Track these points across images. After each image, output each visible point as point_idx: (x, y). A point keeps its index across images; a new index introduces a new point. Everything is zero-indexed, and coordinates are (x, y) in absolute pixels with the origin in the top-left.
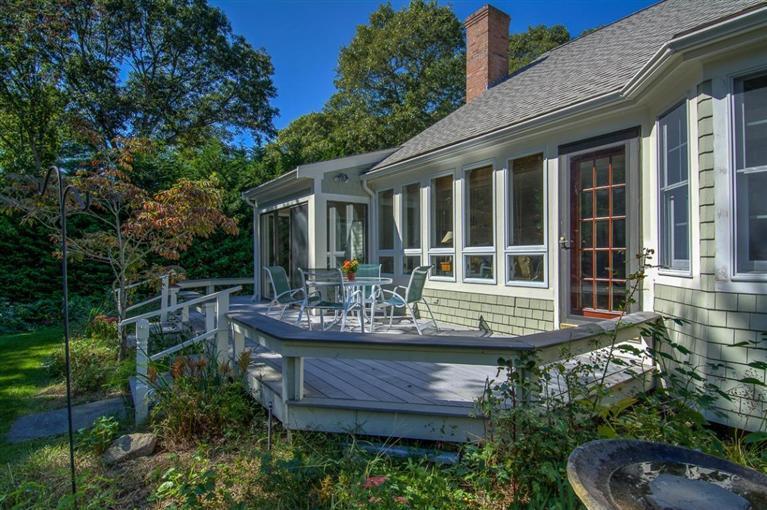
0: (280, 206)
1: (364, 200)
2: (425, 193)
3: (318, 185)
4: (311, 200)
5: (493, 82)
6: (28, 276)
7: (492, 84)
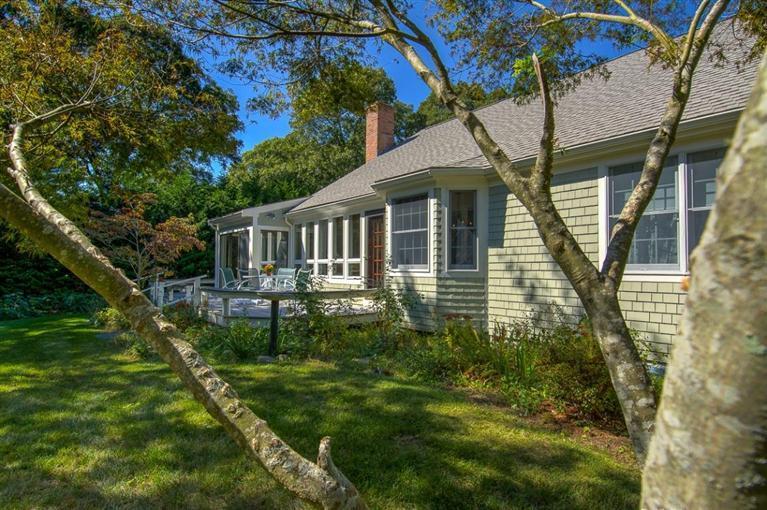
0: (236, 231)
1: (287, 229)
2: (316, 227)
3: (255, 221)
4: (251, 229)
5: (381, 151)
6: (35, 276)
7: (379, 154)
